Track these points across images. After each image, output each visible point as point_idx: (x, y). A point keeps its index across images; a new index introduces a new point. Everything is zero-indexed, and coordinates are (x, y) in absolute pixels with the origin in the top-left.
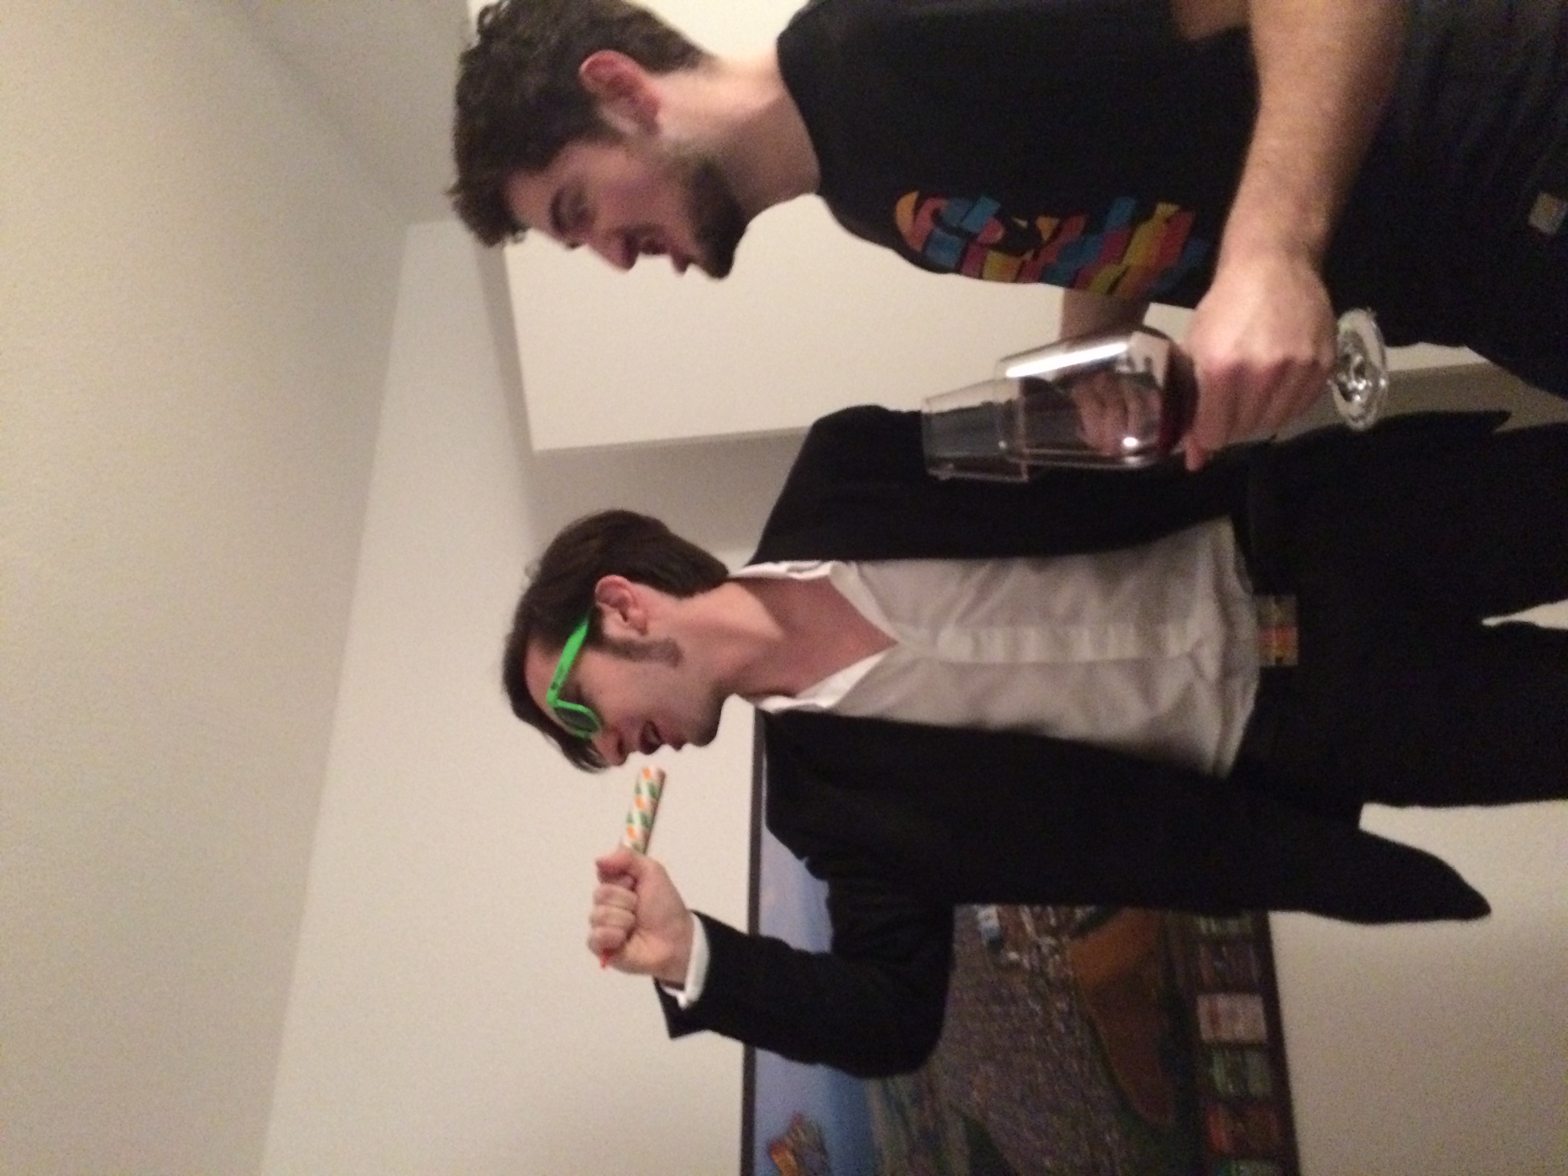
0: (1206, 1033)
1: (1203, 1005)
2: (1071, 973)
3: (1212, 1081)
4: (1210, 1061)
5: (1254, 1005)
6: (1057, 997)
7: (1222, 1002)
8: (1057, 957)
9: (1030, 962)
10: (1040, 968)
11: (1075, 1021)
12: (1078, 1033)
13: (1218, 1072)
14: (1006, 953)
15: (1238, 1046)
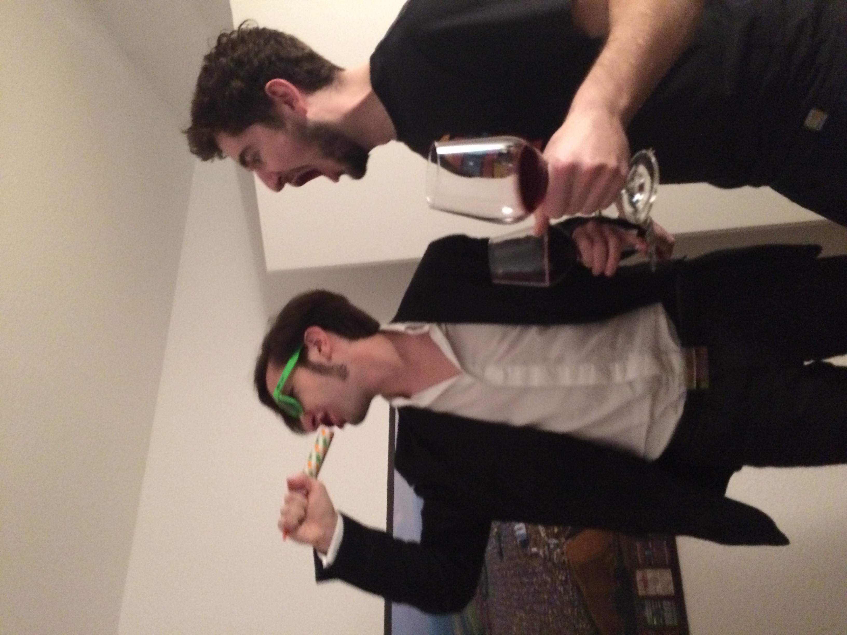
0: (641, 592)
1: (639, 575)
2: (566, 560)
3: (645, 619)
4: (643, 607)
5: (667, 576)
6: (559, 573)
7: (650, 574)
8: (558, 550)
9: (544, 553)
10: (550, 558)
11: (570, 586)
12: (571, 594)
13: (648, 613)
14: (531, 548)
15: (659, 598)
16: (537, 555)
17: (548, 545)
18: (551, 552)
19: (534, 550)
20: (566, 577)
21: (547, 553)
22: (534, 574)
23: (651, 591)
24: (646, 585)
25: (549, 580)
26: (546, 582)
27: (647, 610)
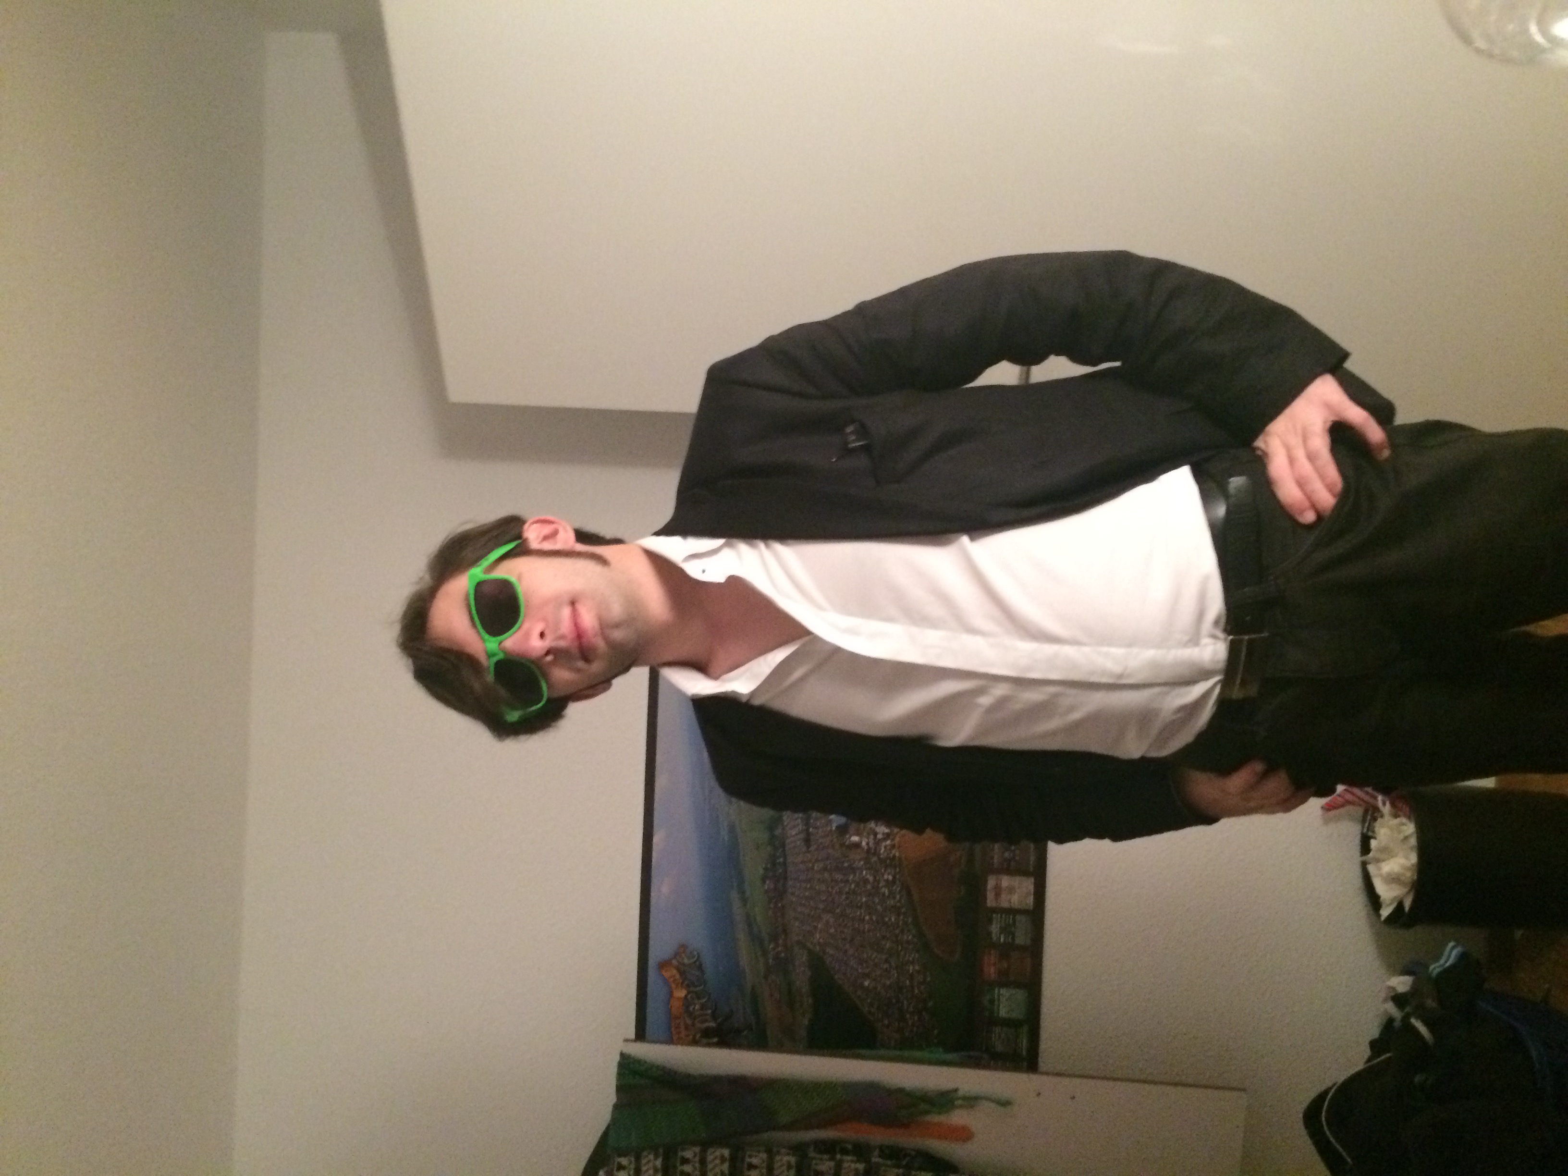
0: (991, 902)
1: (991, 882)
2: (897, 854)
3: (989, 934)
4: (990, 921)
5: (1027, 885)
6: (885, 871)
7: (1006, 881)
8: (888, 842)
9: (868, 844)
10: (875, 849)
11: (897, 888)
12: (898, 897)
13: (995, 928)
14: (850, 837)
15: (1012, 911)
16: (857, 845)
17: (875, 834)
18: (878, 843)
19: (855, 839)
20: (894, 877)
21: (871, 844)
22: (853, 870)
23: (1005, 905)
24: (998, 895)
25: (871, 879)
26: (866, 881)
27: (994, 926)
